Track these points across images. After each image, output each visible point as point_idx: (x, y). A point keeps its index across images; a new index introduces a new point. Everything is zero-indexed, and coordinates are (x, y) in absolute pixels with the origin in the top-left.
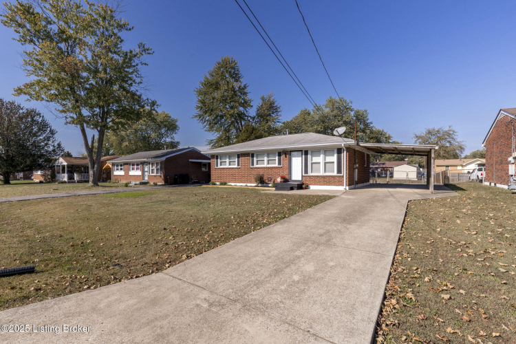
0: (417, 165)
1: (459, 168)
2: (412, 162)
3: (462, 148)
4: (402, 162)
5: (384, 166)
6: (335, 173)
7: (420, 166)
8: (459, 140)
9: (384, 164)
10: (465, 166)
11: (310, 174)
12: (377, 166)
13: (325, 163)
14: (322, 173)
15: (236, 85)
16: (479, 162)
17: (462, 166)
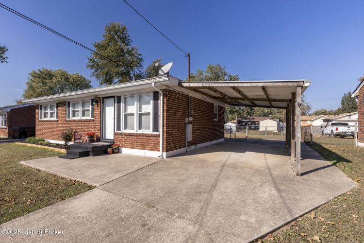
0: (278, 120)
1: (309, 122)
2: (275, 117)
3: (309, 108)
4: (268, 117)
5: (253, 120)
6: (150, 131)
7: (280, 121)
8: (307, 102)
9: (253, 119)
10: (313, 121)
11: (123, 131)
12: (248, 120)
13: (140, 115)
14: (135, 130)
15: (125, 48)
16: (323, 118)
17: (311, 121)
